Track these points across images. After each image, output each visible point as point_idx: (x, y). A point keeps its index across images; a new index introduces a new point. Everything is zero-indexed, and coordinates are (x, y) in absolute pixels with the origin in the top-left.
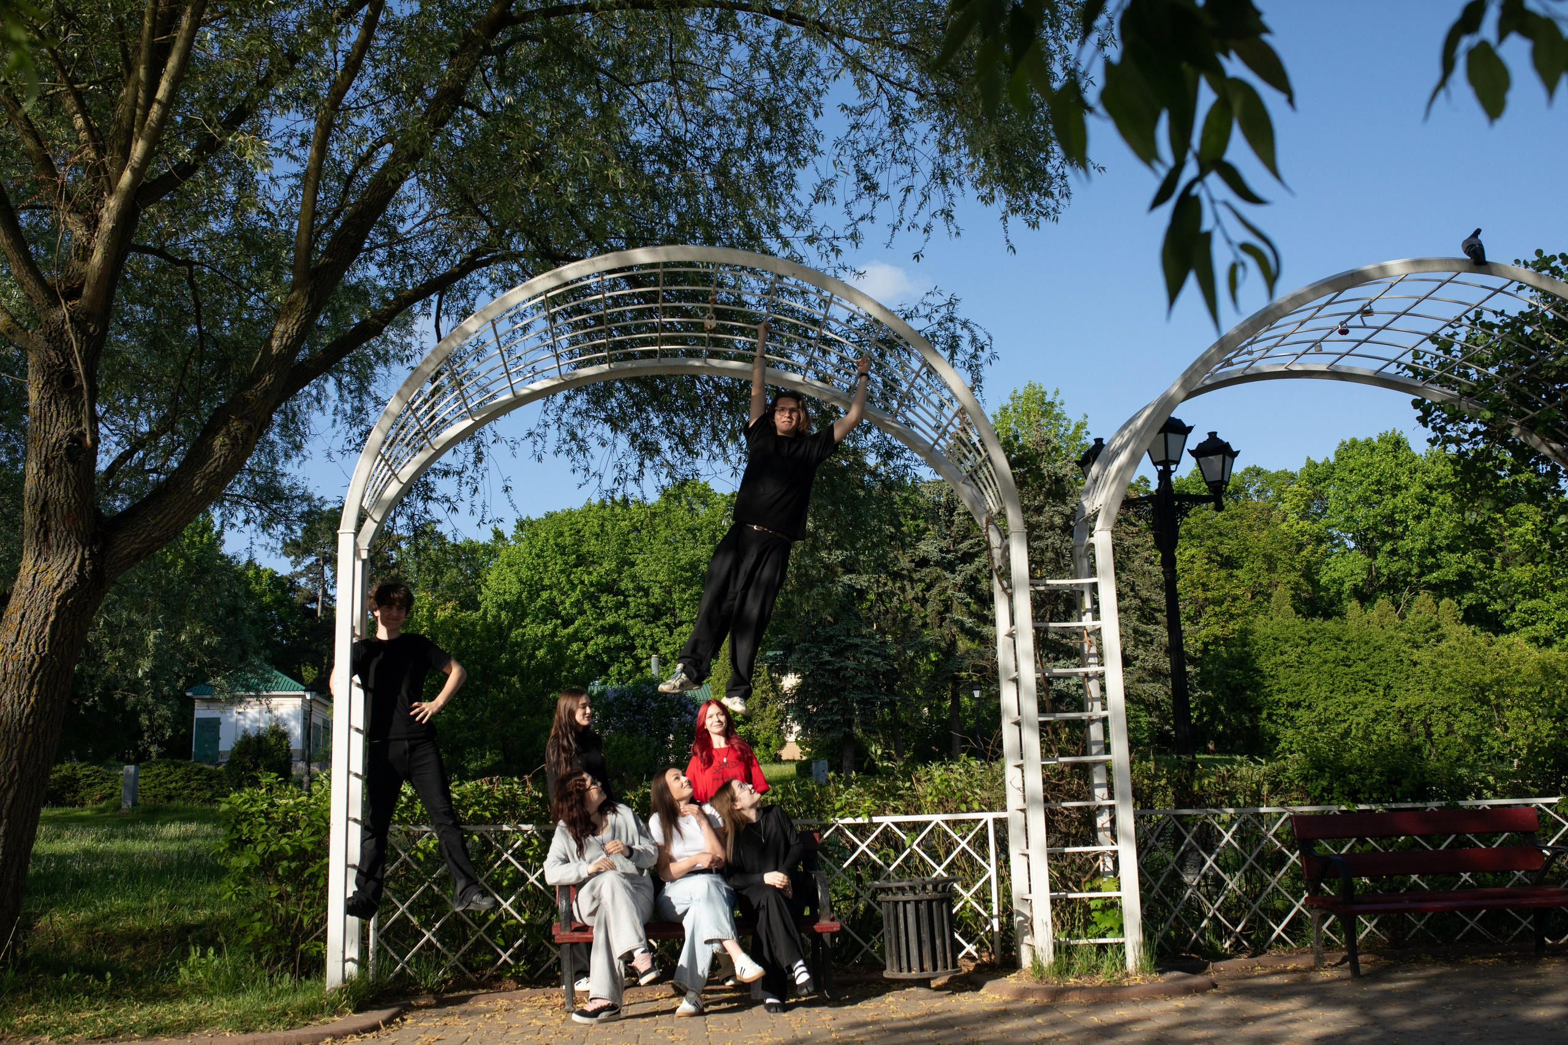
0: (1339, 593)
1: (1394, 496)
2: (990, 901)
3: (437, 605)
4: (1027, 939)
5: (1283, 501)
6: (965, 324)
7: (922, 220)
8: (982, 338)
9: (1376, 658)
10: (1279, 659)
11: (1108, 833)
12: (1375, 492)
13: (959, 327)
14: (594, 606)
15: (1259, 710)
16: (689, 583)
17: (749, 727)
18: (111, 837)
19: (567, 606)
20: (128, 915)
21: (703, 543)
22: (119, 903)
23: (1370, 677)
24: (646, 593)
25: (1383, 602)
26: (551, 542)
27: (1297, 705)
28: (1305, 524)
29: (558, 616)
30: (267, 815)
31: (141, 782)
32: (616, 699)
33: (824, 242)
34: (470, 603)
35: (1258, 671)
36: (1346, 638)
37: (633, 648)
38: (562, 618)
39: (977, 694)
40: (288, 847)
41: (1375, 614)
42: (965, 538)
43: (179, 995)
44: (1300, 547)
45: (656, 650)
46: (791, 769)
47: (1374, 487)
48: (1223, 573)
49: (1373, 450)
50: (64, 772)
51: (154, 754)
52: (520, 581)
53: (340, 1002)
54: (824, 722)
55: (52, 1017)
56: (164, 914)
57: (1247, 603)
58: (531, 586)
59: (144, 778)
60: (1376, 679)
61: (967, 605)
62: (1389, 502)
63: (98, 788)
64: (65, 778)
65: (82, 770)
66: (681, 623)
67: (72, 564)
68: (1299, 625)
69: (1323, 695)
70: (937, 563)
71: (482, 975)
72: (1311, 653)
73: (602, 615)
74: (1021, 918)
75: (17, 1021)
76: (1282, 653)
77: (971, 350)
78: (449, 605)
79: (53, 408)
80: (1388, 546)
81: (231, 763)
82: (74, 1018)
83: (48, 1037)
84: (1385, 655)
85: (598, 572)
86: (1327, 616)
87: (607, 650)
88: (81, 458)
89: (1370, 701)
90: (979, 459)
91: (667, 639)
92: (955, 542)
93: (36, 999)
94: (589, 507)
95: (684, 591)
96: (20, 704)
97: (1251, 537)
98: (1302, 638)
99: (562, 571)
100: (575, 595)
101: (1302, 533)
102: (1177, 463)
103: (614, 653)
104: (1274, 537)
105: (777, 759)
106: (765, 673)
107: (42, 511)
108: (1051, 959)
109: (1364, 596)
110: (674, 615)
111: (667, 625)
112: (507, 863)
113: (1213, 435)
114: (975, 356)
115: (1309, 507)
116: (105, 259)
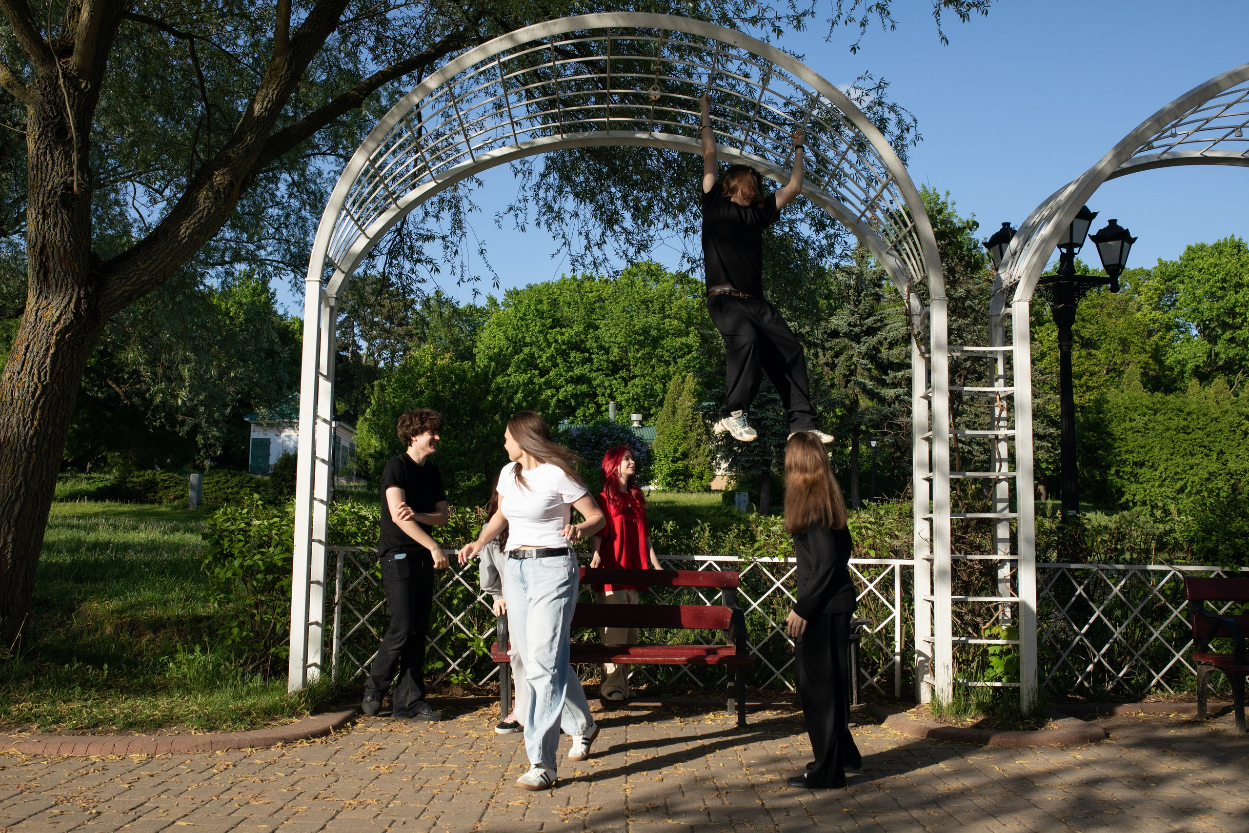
0: (1182, 372)
1: (1237, 292)
2: (893, 639)
3: (438, 355)
4: (927, 677)
5: (1139, 294)
6: (892, 108)
7: (859, 14)
8: (908, 120)
9: (1212, 427)
10: (1128, 425)
11: (1008, 585)
12: (1220, 289)
13: (886, 110)
14: (565, 360)
15: (1109, 467)
16: (642, 345)
17: (686, 462)
18: (175, 530)
19: (543, 360)
20: (151, 605)
21: (654, 313)
22: (148, 594)
23: (1206, 444)
24: (607, 351)
25: (1220, 381)
26: (533, 307)
27: (1142, 464)
28: (1157, 314)
29: (536, 367)
30: (244, 531)
31: (205, 487)
32: (578, 436)
33: (766, 21)
34: (468, 355)
35: (1110, 435)
36: (1187, 410)
37: (596, 395)
38: (539, 369)
39: (873, 444)
40: (260, 563)
41: (1212, 391)
42: (870, 315)
43: (165, 689)
44: (1150, 333)
45: (613, 398)
46: (718, 498)
47: (1219, 284)
48: (1084, 352)
49: (1221, 253)
50: (147, 477)
51: (207, 468)
52: (507, 338)
53: (299, 704)
54: (747, 461)
55: (46, 706)
56: (181, 605)
57: (1103, 376)
58: (515, 342)
59: (207, 484)
60: (1211, 446)
61: (869, 370)
62: (1231, 297)
63: (172, 490)
64: (148, 481)
65: (160, 475)
66: (634, 377)
67: (69, 302)
68: (1146, 398)
69: (1164, 457)
70: (846, 335)
71: (435, 680)
72: (1156, 421)
73: (570, 369)
74: (922, 658)
75: (13, 709)
76: (1131, 420)
77: (897, 132)
78: (447, 356)
79: (48, 157)
80: (1228, 335)
81: (274, 475)
82: (62, 708)
83: (36, 726)
84: (1220, 426)
85: (568, 333)
86: (1168, 390)
87: (575, 396)
88: (75, 205)
89: (1205, 463)
90: (905, 230)
91: (622, 389)
92: (861, 318)
93: (36, 687)
94: (564, 281)
95: (638, 351)
96: (25, 426)
97: (1110, 323)
98: (1150, 409)
99: (540, 332)
100: (550, 352)
101: (1154, 321)
102: (1081, 246)
103: (580, 399)
104: (1130, 324)
105: (708, 489)
106: (700, 420)
107: (42, 253)
108: (950, 700)
109: (1204, 376)
110: (629, 370)
111: (623, 378)
112: (458, 583)
113: (1113, 222)
114: (900, 138)
115: (1160, 299)
116: (92, 17)
